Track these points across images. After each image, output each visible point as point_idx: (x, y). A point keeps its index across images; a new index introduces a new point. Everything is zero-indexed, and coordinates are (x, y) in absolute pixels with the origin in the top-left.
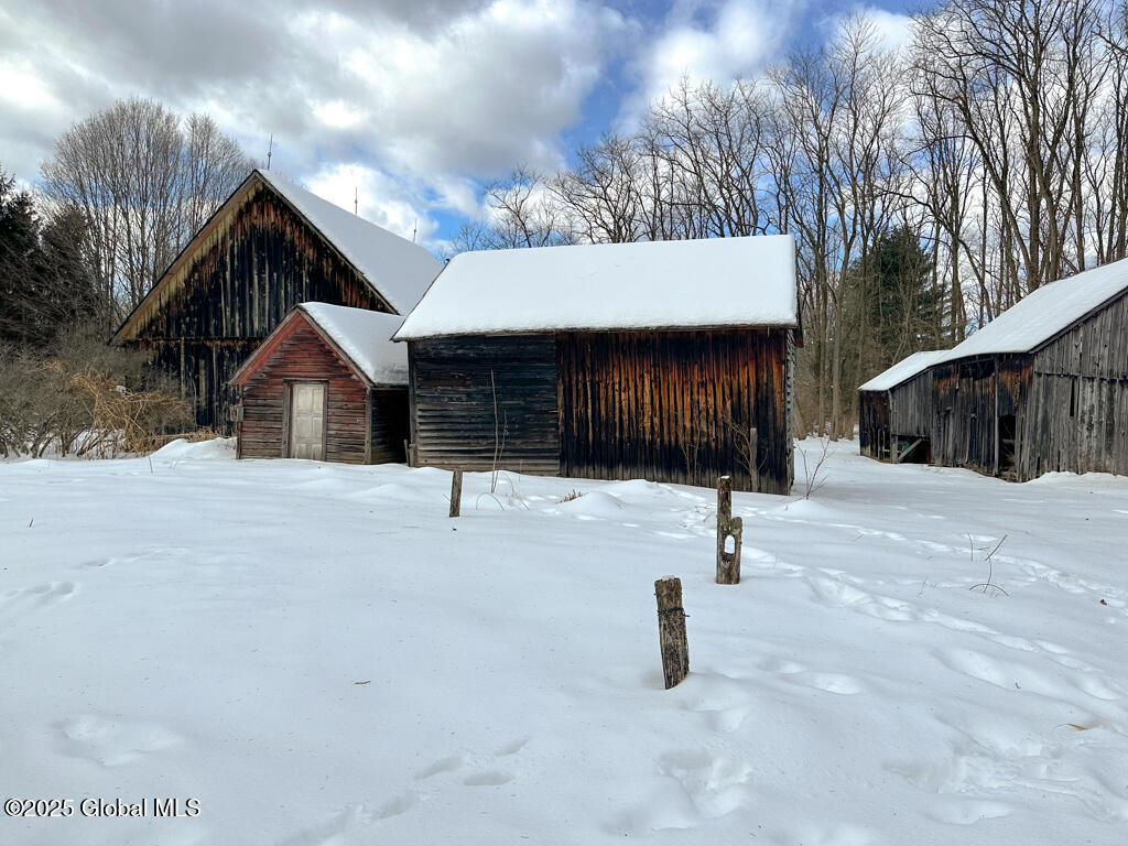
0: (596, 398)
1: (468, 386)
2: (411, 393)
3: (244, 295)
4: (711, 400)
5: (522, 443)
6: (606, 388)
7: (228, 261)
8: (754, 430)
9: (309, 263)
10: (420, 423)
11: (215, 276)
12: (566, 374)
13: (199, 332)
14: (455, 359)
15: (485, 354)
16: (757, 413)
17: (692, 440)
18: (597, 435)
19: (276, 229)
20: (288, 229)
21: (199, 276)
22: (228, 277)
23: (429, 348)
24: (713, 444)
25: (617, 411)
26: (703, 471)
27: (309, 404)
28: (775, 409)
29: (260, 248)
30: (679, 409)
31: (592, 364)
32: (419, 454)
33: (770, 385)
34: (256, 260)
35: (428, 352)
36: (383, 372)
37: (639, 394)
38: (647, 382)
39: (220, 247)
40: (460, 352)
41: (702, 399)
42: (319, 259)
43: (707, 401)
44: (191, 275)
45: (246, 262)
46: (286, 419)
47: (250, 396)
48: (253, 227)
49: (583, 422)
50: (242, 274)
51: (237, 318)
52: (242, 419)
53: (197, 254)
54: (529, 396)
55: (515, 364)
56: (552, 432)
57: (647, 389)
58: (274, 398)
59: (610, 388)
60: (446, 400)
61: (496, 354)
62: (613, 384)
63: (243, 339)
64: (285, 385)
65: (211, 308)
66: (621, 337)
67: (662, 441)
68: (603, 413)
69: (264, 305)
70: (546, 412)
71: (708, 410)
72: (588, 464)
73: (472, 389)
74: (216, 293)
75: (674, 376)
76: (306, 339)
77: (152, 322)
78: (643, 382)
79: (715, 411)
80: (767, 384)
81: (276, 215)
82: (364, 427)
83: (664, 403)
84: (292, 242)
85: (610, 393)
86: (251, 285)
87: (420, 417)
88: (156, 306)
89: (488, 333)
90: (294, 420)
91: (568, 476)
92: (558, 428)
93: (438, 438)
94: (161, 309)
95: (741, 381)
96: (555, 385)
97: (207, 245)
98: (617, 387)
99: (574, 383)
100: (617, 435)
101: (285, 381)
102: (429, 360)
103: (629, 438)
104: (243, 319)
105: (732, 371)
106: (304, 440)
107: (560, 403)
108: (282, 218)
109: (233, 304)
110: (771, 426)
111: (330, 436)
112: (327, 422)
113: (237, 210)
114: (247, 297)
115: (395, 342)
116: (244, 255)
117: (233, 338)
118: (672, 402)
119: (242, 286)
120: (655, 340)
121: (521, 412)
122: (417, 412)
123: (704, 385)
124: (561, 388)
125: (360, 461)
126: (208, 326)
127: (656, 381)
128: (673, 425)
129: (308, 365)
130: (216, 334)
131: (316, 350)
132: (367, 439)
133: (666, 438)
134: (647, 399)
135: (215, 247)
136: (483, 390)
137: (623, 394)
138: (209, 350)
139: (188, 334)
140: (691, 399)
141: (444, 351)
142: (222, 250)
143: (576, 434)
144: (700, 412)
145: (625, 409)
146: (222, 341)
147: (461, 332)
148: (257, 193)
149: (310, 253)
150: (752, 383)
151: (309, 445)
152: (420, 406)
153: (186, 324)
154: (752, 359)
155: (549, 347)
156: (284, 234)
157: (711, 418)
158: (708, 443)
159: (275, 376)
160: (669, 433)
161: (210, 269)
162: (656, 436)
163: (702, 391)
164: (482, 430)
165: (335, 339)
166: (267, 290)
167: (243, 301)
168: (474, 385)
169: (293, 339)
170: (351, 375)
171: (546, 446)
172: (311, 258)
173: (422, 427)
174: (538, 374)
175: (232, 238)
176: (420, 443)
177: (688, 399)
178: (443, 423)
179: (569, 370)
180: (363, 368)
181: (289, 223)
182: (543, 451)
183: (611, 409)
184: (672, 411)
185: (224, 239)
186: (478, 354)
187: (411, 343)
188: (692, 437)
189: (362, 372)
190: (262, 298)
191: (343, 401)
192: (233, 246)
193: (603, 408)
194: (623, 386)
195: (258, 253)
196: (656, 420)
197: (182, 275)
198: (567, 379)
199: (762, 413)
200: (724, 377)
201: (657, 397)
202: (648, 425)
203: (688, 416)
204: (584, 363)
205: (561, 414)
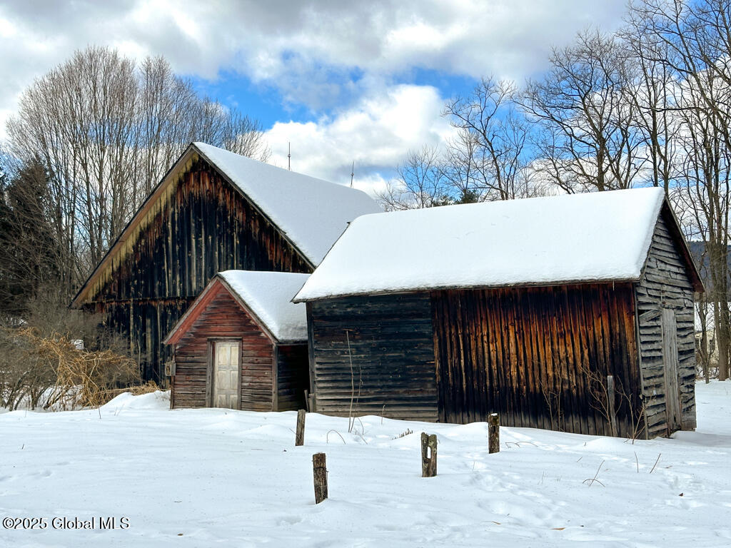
0: (467, 349)
1: (356, 341)
2: (310, 347)
3: (184, 256)
4: (570, 350)
5: (405, 392)
6: (476, 340)
7: (170, 227)
8: (610, 377)
9: (239, 225)
10: (318, 375)
11: (159, 242)
12: (441, 328)
13: (145, 293)
14: (346, 317)
15: (370, 312)
16: (613, 361)
17: (555, 388)
18: (470, 383)
19: (211, 196)
20: (221, 195)
21: (145, 242)
22: (170, 242)
23: (324, 308)
24: (574, 391)
25: (487, 361)
26: (567, 417)
27: (228, 358)
28: (628, 357)
29: (198, 214)
30: (542, 358)
31: (463, 318)
32: (318, 403)
33: (622, 334)
34: (193, 225)
35: (323, 311)
36: (287, 330)
37: (505, 345)
38: (512, 334)
39: (163, 215)
40: (349, 310)
41: (562, 349)
42: (248, 222)
43: (566, 350)
44: (138, 241)
45: (185, 227)
46: (209, 374)
47: (181, 353)
48: (191, 195)
49: (457, 372)
50: (182, 240)
51: (178, 279)
52: (174, 374)
53: (144, 222)
54: (409, 348)
55: (396, 319)
56: (430, 381)
57: (512, 340)
58: (200, 355)
59: (479, 340)
60: (339, 353)
61: (380, 311)
62: (482, 337)
63: (183, 298)
64: (209, 343)
65: (156, 271)
66: (486, 293)
67: (528, 389)
68: (474, 363)
69: (201, 266)
70: (424, 363)
71: (567, 359)
72: (463, 411)
73: (360, 343)
74: (159, 257)
75: (535, 327)
76: (225, 302)
77: (106, 285)
78: (509, 333)
79: (575, 360)
80: (620, 334)
81: (210, 183)
82: (271, 379)
83: (528, 352)
84: (225, 207)
85: (480, 344)
86: (190, 248)
87: (318, 369)
88: (109, 271)
89: (371, 293)
90: (216, 373)
91: (446, 422)
92: (435, 377)
93: (332, 388)
94: (113, 273)
95: (596, 331)
96: (431, 338)
97: (152, 213)
98: (485, 339)
99: (448, 335)
100: (488, 383)
101: (209, 340)
102: (324, 318)
103: (498, 386)
104: (183, 280)
105: (588, 322)
106: (224, 392)
107: (436, 354)
108: (216, 184)
109: (174, 266)
110: (626, 373)
111: (244, 387)
112: (241, 375)
113: (177, 180)
114: (187, 260)
115: (295, 303)
116: (183, 221)
117: (175, 298)
118: (535, 353)
119: (182, 250)
120: (516, 295)
121: (403, 363)
122: (315, 365)
123: (562, 335)
124: (437, 341)
125: (267, 409)
126: (153, 287)
127: (519, 333)
128: (537, 374)
129: (227, 325)
130: (160, 294)
131: (233, 312)
132: (274, 390)
133: (531, 386)
134: (513, 350)
135: (159, 215)
136: (370, 344)
137: (491, 345)
138: (154, 310)
139: (136, 295)
140: (552, 349)
141: (336, 310)
142: (165, 218)
143: (451, 383)
144: (560, 362)
145: (494, 359)
146: (165, 300)
147: (348, 292)
148: (194, 164)
149: (240, 216)
150: (607, 333)
151: (228, 396)
152: (317, 360)
153: (135, 287)
154: (604, 311)
155: (425, 303)
156: (217, 200)
157: (571, 367)
158: (569, 391)
159: (200, 336)
160: (534, 381)
161: (154, 235)
162: (522, 384)
163: (561, 341)
164: (370, 380)
165: (247, 302)
166: (203, 253)
167: (182, 263)
168: (362, 339)
169: (214, 303)
170: (260, 333)
171: (426, 395)
172: (241, 220)
173: (320, 379)
174: (417, 328)
175: (173, 206)
176: (318, 393)
177: (549, 349)
178: (337, 375)
179: (443, 324)
180: (270, 327)
181: (221, 189)
182: (423, 399)
183: (481, 358)
184: (536, 362)
185: (166, 207)
186: (365, 312)
187: (310, 304)
188: (555, 385)
189: (269, 331)
190: (199, 260)
191: (254, 356)
192: (173, 214)
193: (474, 358)
194: (490, 338)
195: (195, 218)
196: (522, 369)
197: (131, 242)
198: (442, 332)
199: (617, 363)
200: (580, 328)
201: (521, 348)
202: (514, 374)
203: (550, 365)
204: (455, 316)
205: (438, 365)
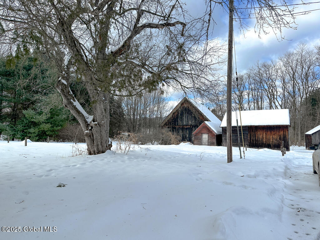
0: (255, 136)
2: (222, 135)
4: (276, 137)
7: (179, 112)
8: (283, 141)
10: (224, 140)
11: (177, 115)
13: (174, 125)
17: (272, 143)
18: (255, 142)
19: (188, 107)
20: (190, 107)
21: (174, 115)
22: (179, 115)
27: (205, 137)
29: (185, 110)
31: (255, 131)
32: (224, 145)
34: (184, 112)
36: (218, 132)
41: (274, 137)
46: (201, 139)
47: (195, 136)
48: (184, 106)
49: (253, 140)
50: (182, 114)
52: (194, 139)
53: (174, 112)
56: (247, 142)
57: (264, 135)
58: (199, 136)
59: (258, 135)
65: (176, 121)
66: (260, 127)
69: (186, 120)
73: (233, 135)
74: (177, 118)
75: (269, 133)
76: (205, 127)
77: (166, 123)
80: (285, 134)
82: (215, 141)
83: (267, 137)
84: (191, 109)
90: (203, 139)
92: (249, 141)
94: (168, 121)
95: (281, 134)
99: (251, 134)
100: (259, 142)
101: (201, 133)
103: (261, 143)
104: (182, 122)
105: (279, 132)
106: (204, 142)
107: (249, 137)
109: (180, 120)
110: (286, 141)
111: (209, 142)
112: (208, 140)
113: (181, 104)
116: (182, 112)
117: (180, 126)
118: (269, 137)
119: (182, 117)
120: (266, 127)
122: (223, 138)
123: (274, 134)
124: (249, 135)
126: (176, 124)
127: (266, 134)
128: (269, 141)
129: (205, 131)
133: (268, 143)
134: (264, 136)
135: (177, 110)
136: (235, 135)
137: (260, 136)
138: (176, 128)
139: (172, 125)
143: (252, 142)
144: (274, 139)
145: (260, 138)
146: (178, 126)
148: (185, 101)
149: (194, 110)
150: (283, 134)
153: (172, 123)
154: (282, 130)
155: (247, 128)
157: (276, 139)
158: (275, 143)
159: (199, 133)
162: (266, 142)
165: (210, 127)
167: (182, 119)
169: (203, 127)
170: (212, 132)
175: (180, 108)
176: (224, 143)
177: (271, 137)
179: (250, 132)
183: (258, 138)
184: (269, 139)
186: (234, 129)
189: (214, 132)
190: (185, 118)
191: (211, 137)
192: (180, 110)
193: (256, 138)
194: (260, 134)
196: (266, 140)
197: (171, 115)
199: (284, 139)
200: (278, 133)
201: (266, 136)
202: (264, 141)
203: (272, 139)
204: (253, 131)
205: (249, 139)
